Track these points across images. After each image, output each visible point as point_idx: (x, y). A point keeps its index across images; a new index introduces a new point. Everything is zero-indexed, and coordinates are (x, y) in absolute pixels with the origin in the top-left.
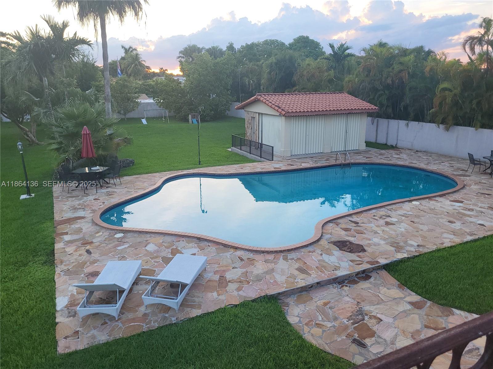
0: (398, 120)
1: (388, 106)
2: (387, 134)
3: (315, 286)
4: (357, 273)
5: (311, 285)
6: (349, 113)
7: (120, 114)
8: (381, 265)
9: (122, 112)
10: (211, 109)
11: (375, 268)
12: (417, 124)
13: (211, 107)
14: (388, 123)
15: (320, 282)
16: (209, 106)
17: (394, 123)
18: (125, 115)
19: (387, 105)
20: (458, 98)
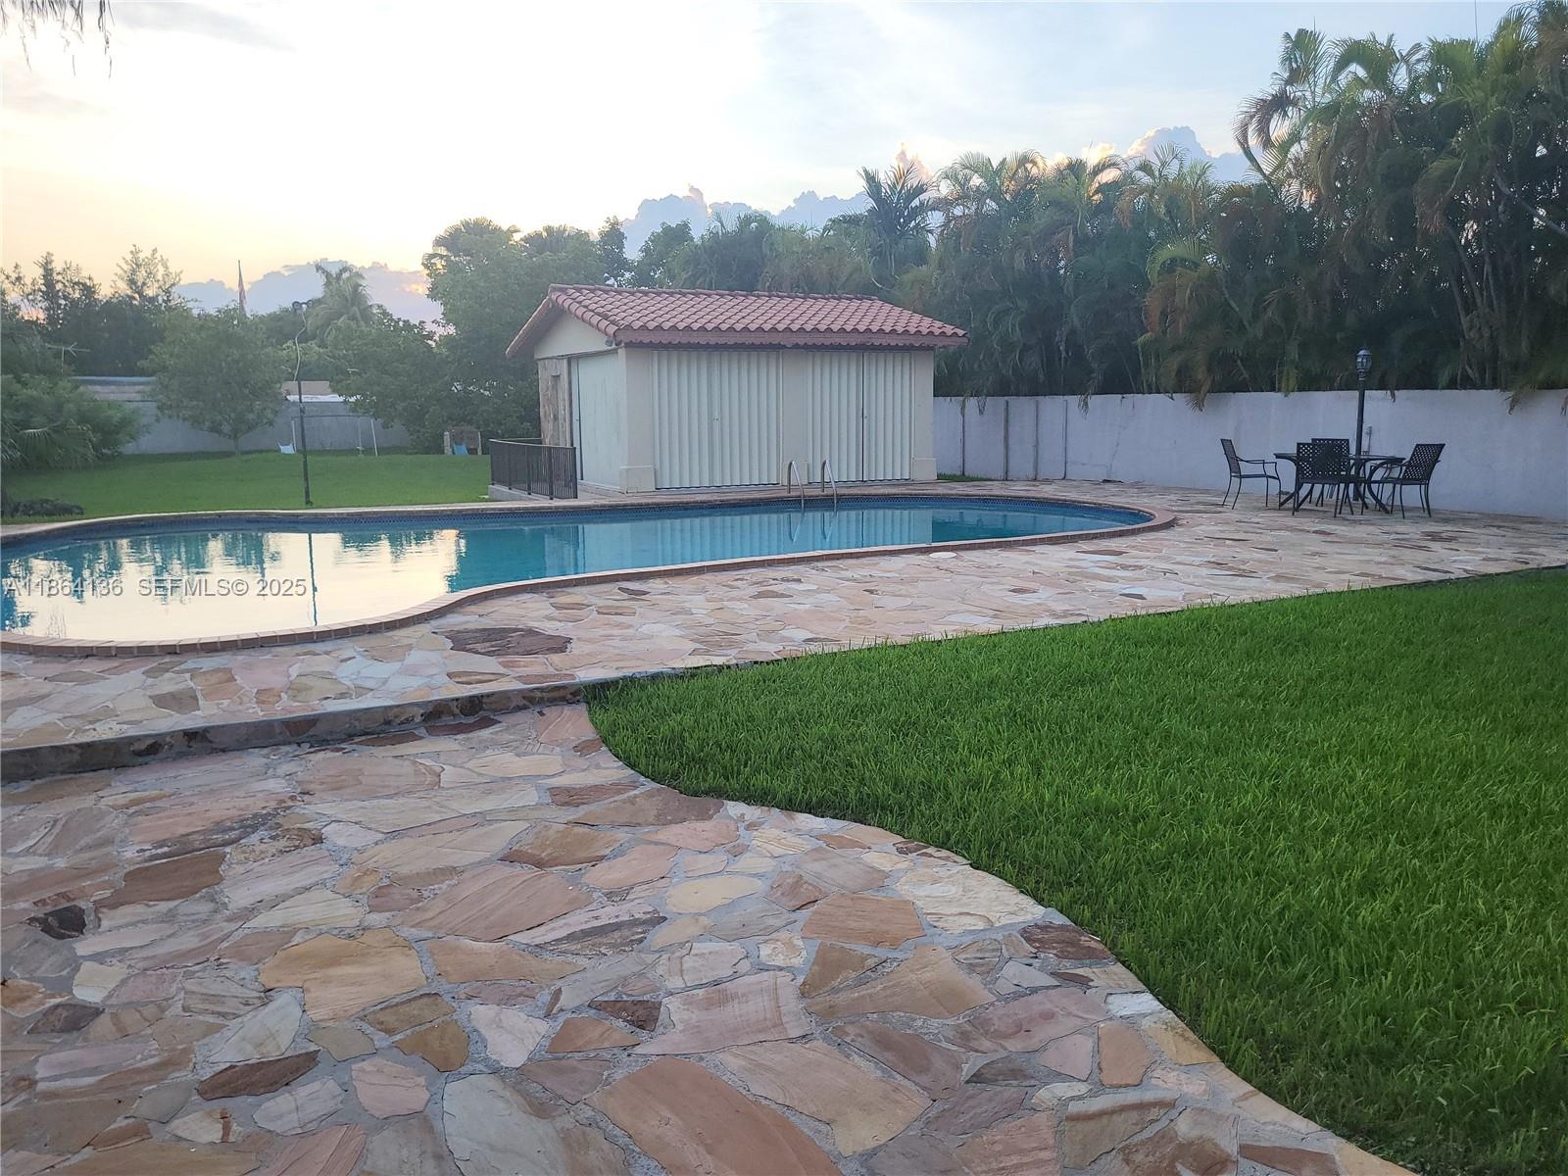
0: (1064, 395)
1: (1025, 348)
2: (1036, 446)
3: (171, 747)
4: (430, 709)
5: (150, 741)
6: (864, 347)
7: (219, 432)
8: (572, 685)
9: (226, 428)
10: (523, 413)
11: (538, 694)
12: (1119, 402)
13: (522, 410)
14: (1037, 407)
15: (206, 730)
16: (514, 405)
17: (1055, 408)
18: (236, 437)
19: (1025, 345)
20: (1227, 296)
